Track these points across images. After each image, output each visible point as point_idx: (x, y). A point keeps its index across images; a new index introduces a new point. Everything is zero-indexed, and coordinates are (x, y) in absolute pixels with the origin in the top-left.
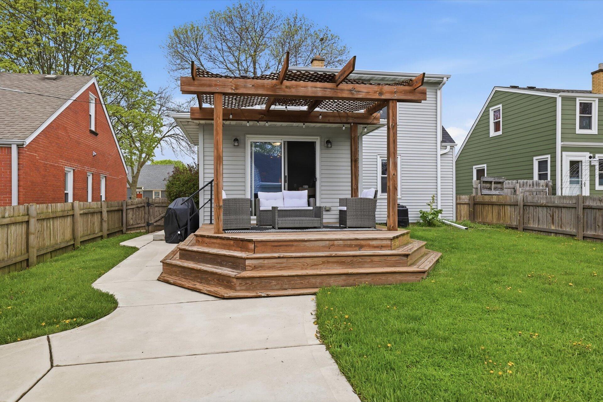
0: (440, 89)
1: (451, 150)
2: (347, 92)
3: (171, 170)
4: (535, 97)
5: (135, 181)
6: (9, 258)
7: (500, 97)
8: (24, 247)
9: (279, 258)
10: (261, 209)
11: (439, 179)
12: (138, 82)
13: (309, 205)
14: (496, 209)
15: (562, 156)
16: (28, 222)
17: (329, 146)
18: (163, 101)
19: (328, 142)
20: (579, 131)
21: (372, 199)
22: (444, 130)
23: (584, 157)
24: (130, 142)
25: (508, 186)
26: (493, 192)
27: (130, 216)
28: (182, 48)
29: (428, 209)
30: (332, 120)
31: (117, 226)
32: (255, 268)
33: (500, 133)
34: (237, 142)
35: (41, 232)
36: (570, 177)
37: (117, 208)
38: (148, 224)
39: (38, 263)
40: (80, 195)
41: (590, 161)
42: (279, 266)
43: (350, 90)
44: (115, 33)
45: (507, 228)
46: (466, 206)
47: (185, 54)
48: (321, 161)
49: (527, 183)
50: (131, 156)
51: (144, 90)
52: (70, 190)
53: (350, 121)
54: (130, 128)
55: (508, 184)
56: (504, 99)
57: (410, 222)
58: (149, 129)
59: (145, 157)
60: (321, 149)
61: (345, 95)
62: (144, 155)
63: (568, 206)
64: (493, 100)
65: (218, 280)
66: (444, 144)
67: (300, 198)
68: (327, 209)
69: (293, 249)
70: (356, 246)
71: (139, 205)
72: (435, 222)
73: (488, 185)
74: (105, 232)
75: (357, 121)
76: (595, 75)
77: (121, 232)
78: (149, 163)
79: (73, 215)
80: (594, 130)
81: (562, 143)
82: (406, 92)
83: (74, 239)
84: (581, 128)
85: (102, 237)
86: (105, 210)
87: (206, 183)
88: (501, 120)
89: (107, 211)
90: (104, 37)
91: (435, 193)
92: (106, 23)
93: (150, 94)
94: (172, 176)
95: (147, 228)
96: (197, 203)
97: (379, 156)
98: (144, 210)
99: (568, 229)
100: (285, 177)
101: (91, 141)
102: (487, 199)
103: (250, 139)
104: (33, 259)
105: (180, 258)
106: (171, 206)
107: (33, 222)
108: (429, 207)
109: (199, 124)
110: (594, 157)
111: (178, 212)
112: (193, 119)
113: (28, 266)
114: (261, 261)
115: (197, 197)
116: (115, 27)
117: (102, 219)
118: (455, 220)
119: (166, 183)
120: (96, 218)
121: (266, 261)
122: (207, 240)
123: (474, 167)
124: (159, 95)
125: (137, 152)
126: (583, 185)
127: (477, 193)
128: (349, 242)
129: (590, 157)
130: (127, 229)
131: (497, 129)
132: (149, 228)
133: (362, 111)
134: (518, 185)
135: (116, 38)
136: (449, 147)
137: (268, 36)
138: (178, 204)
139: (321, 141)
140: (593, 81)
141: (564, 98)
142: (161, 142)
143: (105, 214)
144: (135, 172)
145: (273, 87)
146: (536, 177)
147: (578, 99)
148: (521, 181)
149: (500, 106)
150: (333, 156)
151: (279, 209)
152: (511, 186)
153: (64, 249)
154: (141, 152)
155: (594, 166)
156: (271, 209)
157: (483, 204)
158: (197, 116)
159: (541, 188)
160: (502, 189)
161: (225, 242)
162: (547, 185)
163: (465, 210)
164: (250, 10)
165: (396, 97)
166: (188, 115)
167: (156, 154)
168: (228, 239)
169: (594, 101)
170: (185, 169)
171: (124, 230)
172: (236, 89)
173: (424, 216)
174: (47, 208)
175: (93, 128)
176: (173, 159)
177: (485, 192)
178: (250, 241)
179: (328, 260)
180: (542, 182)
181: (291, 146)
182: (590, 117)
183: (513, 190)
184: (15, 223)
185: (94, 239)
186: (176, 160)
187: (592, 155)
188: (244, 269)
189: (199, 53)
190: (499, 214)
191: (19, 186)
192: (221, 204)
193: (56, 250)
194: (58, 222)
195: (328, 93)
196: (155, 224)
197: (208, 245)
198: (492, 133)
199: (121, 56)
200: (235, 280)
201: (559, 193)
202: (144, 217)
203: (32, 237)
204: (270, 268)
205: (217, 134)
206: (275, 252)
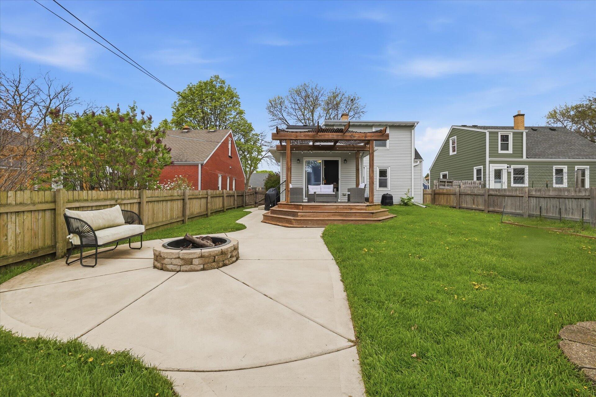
0: (413, 129)
1: (420, 164)
2: (349, 137)
3: (267, 176)
4: (474, 132)
5: (247, 182)
6: (201, 212)
7: (455, 132)
8: (206, 208)
9: (313, 212)
10: (309, 193)
11: (413, 180)
12: (251, 129)
13: (334, 191)
14: (446, 196)
15: (489, 167)
16: (207, 198)
17: (346, 162)
18: (263, 138)
19: (345, 160)
20: (500, 152)
21: (355, 188)
22: (416, 152)
23: (504, 167)
24: (245, 161)
25: (455, 184)
26: (446, 187)
27: (247, 199)
28: (273, 109)
29: (405, 197)
30: (346, 149)
31: (241, 203)
32: (302, 216)
33: (455, 153)
34: (299, 161)
35: (211, 202)
36: (495, 179)
37: (241, 194)
38: (256, 203)
39: (211, 216)
40: (224, 187)
41: (508, 170)
42: (312, 216)
43: (350, 136)
44: (238, 103)
45: (450, 207)
46: (429, 195)
47: (275, 112)
48: (341, 170)
49: (467, 182)
50: (246, 168)
51: (253, 132)
52: (220, 185)
53: (355, 149)
54: (246, 153)
55: (455, 182)
56: (458, 133)
57: (394, 203)
58: (255, 154)
59: (253, 169)
60: (341, 164)
61: (348, 138)
62: (252, 168)
63: (481, 194)
64: (451, 134)
65: (287, 221)
66: (416, 160)
67: (329, 188)
68: (344, 194)
69: (320, 209)
70: (349, 208)
71: (251, 193)
72: (409, 203)
73: (443, 183)
74: (236, 206)
75: (359, 149)
76: (515, 118)
77: (243, 206)
78: (255, 172)
79: (223, 196)
80: (510, 151)
81: (490, 159)
82: (378, 136)
83: (223, 207)
84: (502, 150)
85: (234, 208)
86: (236, 195)
87: (283, 181)
88: (456, 145)
89: (237, 196)
90: (234, 106)
91: (411, 187)
92: (235, 99)
93: (256, 135)
94: (268, 178)
95: (255, 205)
96: (280, 192)
97: (377, 167)
98: (254, 196)
99: (481, 207)
100: (323, 178)
101: (229, 161)
102: (441, 191)
103: (306, 159)
104: (209, 214)
105: (271, 214)
106: (267, 192)
107: (209, 197)
108: (406, 195)
109: (281, 153)
110: (510, 167)
111: (270, 196)
112: (277, 150)
113: (207, 217)
114: (305, 213)
115: (279, 189)
116: (239, 100)
117: (234, 199)
118: (422, 202)
119: (264, 182)
120: (232, 199)
121: (307, 214)
122: (283, 206)
123: (441, 173)
124: (261, 135)
125: (249, 166)
126: (503, 184)
127: (436, 188)
128: (345, 207)
129: (508, 167)
130: (246, 205)
131: (454, 151)
132: (256, 205)
133: (362, 144)
134: (462, 184)
135: (240, 106)
136: (419, 162)
137: (320, 100)
138: (271, 192)
139: (341, 160)
140: (514, 121)
141: (490, 133)
142: (262, 160)
143: (236, 196)
144: (248, 177)
145: (313, 136)
146: (475, 179)
147: (499, 133)
148: (464, 181)
149: (456, 137)
150: (347, 167)
151: (317, 193)
152: (458, 184)
153: (219, 211)
154: (251, 166)
155: (510, 172)
156: (313, 193)
157: (439, 194)
158: (280, 149)
159: (477, 185)
160: (452, 186)
161: (290, 206)
162: (480, 184)
163: (429, 197)
164: (310, 86)
165: (373, 138)
166: (275, 148)
167: (258, 167)
168: (292, 205)
169: (510, 134)
170: (274, 175)
171: (244, 205)
172: (296, 137)
173: (403, 200)
174: (214, 192)
175: (230, 155)
176: (268, 170)
177: (442, 187)
178: (301, 205)
179: (335, 214)
180: (478, 182)
181: (326, 163)
182: (508, 144)
183: (459, 186)
184: (203, 198)
185: (231, 209)
186: (270, 170)
187: (509, 166)
188: (298, 217)
189: (283, 111)
190: (447, 199)
191: (201, 182)
192: (289, 190)
193: (217, 211)
194: (217, 199)
195: (340, 138)
196: (259, 203)
197: (283, 208)
198: (451, 153)
199: (242, 115)
200: (293, 221)
201: (487, 187)
202: (254, 199)
203: (209, 204)
204: (309, 216)
205: (288, 158)
206: (311, 210)
